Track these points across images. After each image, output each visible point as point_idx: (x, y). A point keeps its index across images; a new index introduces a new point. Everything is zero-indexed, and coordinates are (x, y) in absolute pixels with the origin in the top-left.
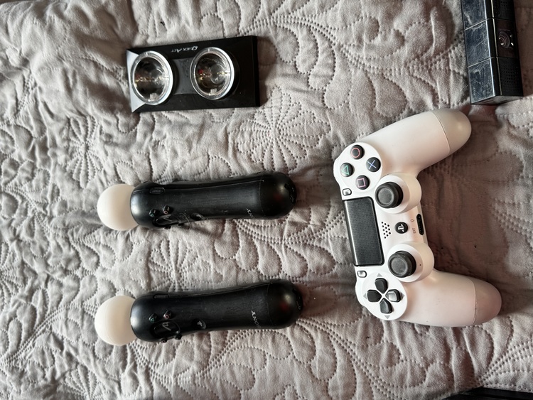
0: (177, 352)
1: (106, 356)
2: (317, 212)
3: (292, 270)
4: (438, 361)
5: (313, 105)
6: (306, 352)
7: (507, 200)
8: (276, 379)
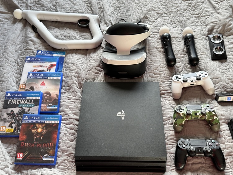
0: (158, 43)
1: (155, 29)
2: (190, 70)
3: (178, 65)
4: (164, 89)
5: (214, 68)
6: (162, 66)
7: (197, 101)
8: (156, 61)
